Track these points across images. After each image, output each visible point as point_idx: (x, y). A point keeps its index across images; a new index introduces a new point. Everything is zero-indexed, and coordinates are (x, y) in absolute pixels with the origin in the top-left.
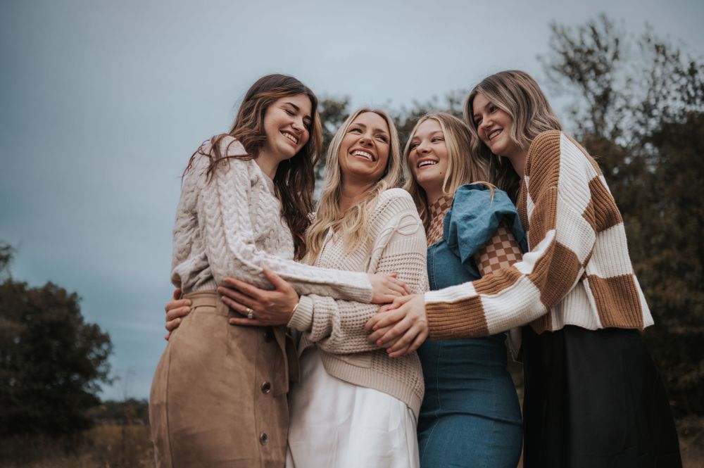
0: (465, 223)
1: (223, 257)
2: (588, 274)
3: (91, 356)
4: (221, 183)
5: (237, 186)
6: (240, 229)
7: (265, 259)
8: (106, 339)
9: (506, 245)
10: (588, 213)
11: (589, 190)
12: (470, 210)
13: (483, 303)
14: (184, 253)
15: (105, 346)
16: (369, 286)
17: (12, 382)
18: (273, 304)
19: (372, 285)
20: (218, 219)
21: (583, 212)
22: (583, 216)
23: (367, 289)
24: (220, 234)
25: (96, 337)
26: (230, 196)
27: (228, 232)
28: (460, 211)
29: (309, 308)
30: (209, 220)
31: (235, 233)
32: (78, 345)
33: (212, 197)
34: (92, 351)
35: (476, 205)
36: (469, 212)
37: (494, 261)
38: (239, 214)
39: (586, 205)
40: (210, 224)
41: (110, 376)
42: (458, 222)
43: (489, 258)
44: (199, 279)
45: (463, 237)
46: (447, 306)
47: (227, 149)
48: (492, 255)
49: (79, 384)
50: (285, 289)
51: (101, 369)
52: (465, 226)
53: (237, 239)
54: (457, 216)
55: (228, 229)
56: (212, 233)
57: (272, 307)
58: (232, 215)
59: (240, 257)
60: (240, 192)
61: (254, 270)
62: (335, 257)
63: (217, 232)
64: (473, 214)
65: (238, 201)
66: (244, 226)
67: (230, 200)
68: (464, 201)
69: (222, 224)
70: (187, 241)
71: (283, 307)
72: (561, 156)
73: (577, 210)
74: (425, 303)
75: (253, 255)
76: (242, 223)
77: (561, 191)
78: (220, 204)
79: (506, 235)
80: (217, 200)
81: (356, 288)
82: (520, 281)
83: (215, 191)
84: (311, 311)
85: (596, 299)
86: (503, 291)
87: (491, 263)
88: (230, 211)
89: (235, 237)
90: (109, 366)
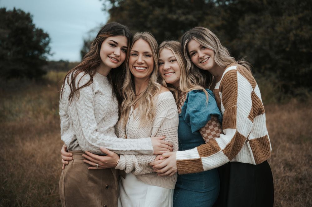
0: (194, 114)
1: (83, 141)
2: (249, 140)
3: (41, 44)
4: (77, 103)
5: (85, 103)
6: (89, 125)
7: (102, 142)
8: (47, 35)
9: (214, 123)
10: (251, 116)
11: (251, 98)
12: (196, 107)
13: (202, 162)
14: (66, 128)
15: (47, 39)
16: (152, 149)
17: (9, 54)
18: (107, 162)
19: (153, 147)
20: (78, 122)
21: (248, 116)
22: (248, 117)
23: (151, 150)
24: (80, 129)
25: (42, 34)
26: (82, 110)
27: (83, 129)
28: (191, 107)
29: (124, 163)
30: (74, 122)
31: (87, 128)
32: (35, 39)
33: (74, 111)
34: (41, 42)
35: (199, 104)
36: (196, 108)
37: (208, 131)
38: (88, 118)
39: (250, 112)
40: (75, 124)
41: (51, 52)
42: (190, 114)
43: (206, 130)
44: (75, 145)
45: (194, 122)
46: (186, 162)
47: (78, 83)
48: (207, 128)
49: (38, 55)
50: (111, 156)
51: (47, 49)
52: (194, 116)
53: (88, 132)
54: (190, 110)
55: (83, 128)
56: (76, 129)
57: (106, 163)
58: (84, 120)
59: (90, 142)
60: (88, 105)
61: (97, 147)
62: (134, 129)
63: (79, 129)
64: (198, 109)
65: (87, 111)
66: (91, 123)
67: (83, 112)
68: (193, 100)
69: (80, 125)
70: (67, 122)
71: (112, 163)
72: (238, 87)
73: (245, 115)
74: (177, 160)
75: (97, 139)
76: (90, 122)
77: (238, 106)
78: (78, 114)
79: (214, 118)
80: (76, 112)
81: (146, 150)
82: (219, 153)
83: (75, 107)
84: (125, 164)
85: (253, 152)
86: (211, 156)
87: (207, 133)
88: (83, 117)
89: (87, 131)
90: (50, 48)
